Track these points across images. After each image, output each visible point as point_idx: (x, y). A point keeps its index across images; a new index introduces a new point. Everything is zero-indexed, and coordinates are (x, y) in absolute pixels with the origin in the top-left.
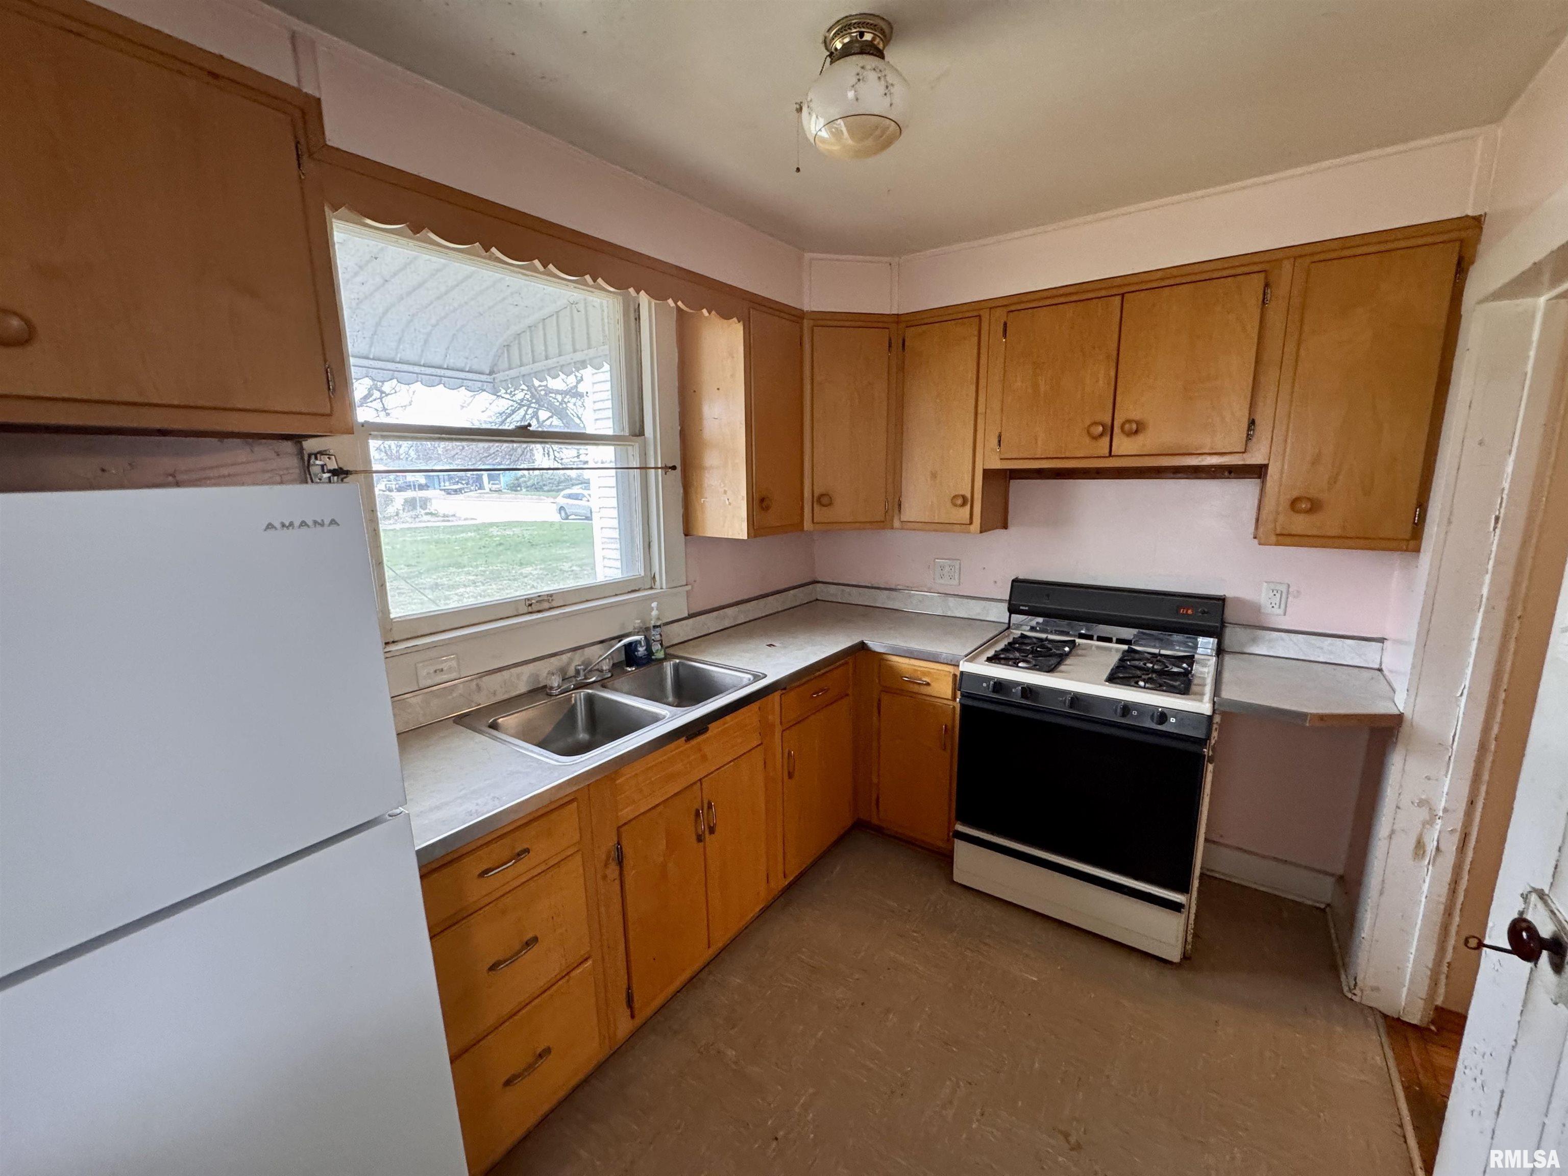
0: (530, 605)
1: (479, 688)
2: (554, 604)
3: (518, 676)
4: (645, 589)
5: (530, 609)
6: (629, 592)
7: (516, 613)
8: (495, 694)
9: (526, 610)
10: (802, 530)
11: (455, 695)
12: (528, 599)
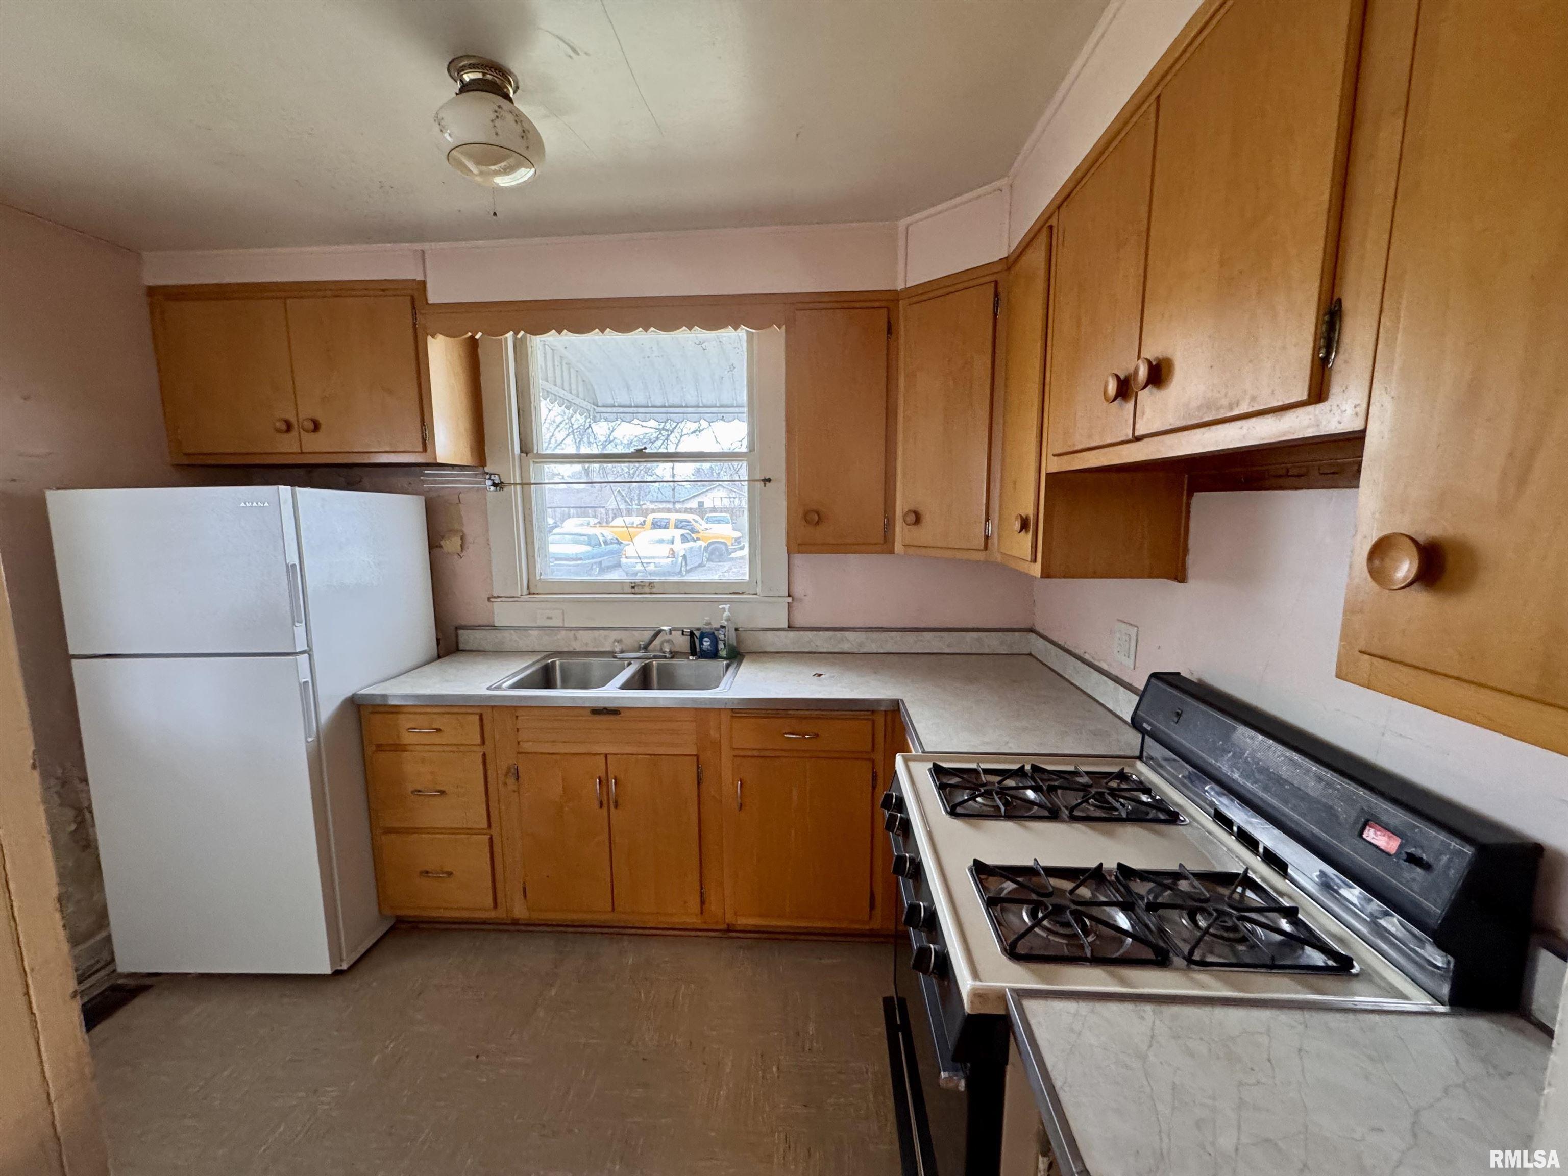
0: (633, 587)
1: (576, 638)
2: (654, 590)
3: (606, 637)
4: (749, 594)
5: (633, 590)
6: (731, 593)
7: (621, 591)
8: (587, 644)
9: (630, 590)
10: (894, 553)
11: (559, 637)
12: (632, 583)
